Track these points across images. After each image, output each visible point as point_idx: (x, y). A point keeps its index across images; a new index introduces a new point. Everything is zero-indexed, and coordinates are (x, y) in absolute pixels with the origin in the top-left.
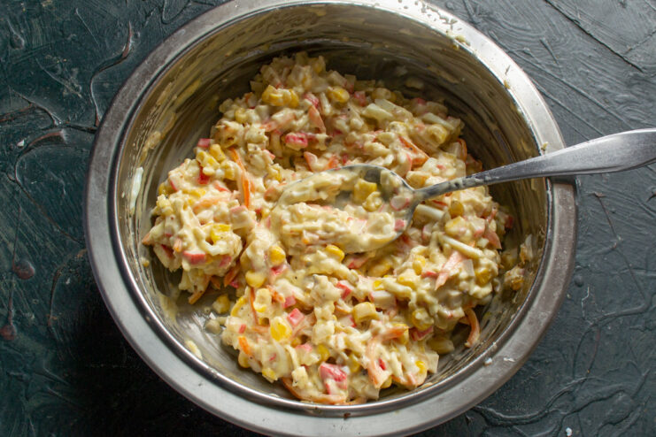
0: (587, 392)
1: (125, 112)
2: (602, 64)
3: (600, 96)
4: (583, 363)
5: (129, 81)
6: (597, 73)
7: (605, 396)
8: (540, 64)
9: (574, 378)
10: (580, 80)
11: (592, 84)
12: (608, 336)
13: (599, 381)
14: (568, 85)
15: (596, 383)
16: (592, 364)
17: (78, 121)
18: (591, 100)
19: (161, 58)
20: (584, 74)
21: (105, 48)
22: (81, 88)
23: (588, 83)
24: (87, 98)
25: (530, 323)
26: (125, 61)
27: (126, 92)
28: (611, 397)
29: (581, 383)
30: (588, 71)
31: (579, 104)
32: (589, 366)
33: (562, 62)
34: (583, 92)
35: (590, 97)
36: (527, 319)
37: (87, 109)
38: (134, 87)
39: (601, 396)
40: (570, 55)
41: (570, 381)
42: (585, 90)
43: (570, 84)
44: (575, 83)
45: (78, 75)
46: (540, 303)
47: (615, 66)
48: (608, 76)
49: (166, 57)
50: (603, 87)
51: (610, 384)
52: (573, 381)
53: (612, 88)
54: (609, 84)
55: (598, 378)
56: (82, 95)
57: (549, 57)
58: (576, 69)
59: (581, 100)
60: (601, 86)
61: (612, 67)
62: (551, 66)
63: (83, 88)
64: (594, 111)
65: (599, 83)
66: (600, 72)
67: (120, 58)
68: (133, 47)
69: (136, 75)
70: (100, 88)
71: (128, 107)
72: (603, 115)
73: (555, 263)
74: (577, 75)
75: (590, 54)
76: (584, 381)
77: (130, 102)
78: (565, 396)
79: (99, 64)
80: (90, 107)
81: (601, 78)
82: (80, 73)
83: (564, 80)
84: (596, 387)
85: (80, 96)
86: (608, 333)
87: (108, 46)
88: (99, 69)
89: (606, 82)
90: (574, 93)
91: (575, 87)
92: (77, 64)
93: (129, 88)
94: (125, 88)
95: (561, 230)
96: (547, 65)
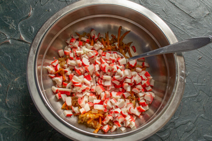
0: (179, 122)
1: (46, 29)
2: (182, 17)
3: (182, 27)
4: (178, 113)
5: (49, 20)
6: (181, 20)
7: (185, 123)
8: (162, 17)
9: (175, 117)
10: (176, 22)
11: (179, 23)
12: (185, 104)
13: (183, 118)
14: (172, 24)
15: (182, 119)
16: (180, 113)
17: (14, 37)
18: (179, 29)
19: (60, 14)
20: (177, 20)
21: (23, 13)
22: (15, 26)
23: (178, 23)
24: (17, 29)
25: (162, 118)
26: (29, 17)
27: (47, 23)
28: (186, 123)
29: (177, 119)
30: (178, 19)
31: (175, 30)
32: (179, 114)
33: (169, 17)
34: (176, 26)
35: (179, 27)
36: (161, 117)
37: (17, 33)
38: (50, 22)
39: (183, 123)
40: (172, 14)
41: (174, 118)
42: (177, 26)
43: (172, 23)
44: (174, 23)
45: (14, 23)
46: (166, 112)
47: (187, 17)
48: (184, 21)
49: (61, 14)
50: (183, 24)
51: (186, 119)
52: (175, 119)
53: (186, 25)
54: (185, 23)
55: (183, 117)
56: (16, 28)
57: (165, 15)
58: (174, 19)
59: (176, 28)
60: (182, 24)
61: (185, 18)
62: (166, 18)
63: (16, 26)
64: (180, 32)
65: (181, 23)
66: (182, 19)
67: (28, 17)
68: (32, 13)
69: (51, 18)
70: (21, 26)
71: (47, 28)
72: (183, 33)
73: (174, 100)
74: (174, 21)
75: (179, 14)
76: (178, 118)
77: (48, 27)
78: (172, 124)
79: (21, 19)
80: (18, 32)
81: (182, 21)
82: (15, 21)
83: (170, 22)
84: (182, 120)
85: (15, 29)
86: (185, 103)
87: (24, 13)
88: (21, 20)
89: (184, 23)
90: (174, 26)
91: (174, 24)
92: (14, 19)
93: (48, 22)
94: (47, 22)
95: (178, 90)
96: (165, 18)
